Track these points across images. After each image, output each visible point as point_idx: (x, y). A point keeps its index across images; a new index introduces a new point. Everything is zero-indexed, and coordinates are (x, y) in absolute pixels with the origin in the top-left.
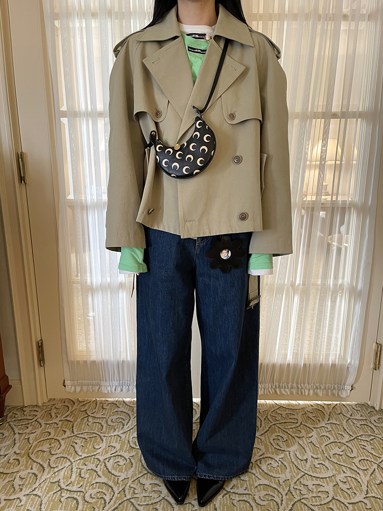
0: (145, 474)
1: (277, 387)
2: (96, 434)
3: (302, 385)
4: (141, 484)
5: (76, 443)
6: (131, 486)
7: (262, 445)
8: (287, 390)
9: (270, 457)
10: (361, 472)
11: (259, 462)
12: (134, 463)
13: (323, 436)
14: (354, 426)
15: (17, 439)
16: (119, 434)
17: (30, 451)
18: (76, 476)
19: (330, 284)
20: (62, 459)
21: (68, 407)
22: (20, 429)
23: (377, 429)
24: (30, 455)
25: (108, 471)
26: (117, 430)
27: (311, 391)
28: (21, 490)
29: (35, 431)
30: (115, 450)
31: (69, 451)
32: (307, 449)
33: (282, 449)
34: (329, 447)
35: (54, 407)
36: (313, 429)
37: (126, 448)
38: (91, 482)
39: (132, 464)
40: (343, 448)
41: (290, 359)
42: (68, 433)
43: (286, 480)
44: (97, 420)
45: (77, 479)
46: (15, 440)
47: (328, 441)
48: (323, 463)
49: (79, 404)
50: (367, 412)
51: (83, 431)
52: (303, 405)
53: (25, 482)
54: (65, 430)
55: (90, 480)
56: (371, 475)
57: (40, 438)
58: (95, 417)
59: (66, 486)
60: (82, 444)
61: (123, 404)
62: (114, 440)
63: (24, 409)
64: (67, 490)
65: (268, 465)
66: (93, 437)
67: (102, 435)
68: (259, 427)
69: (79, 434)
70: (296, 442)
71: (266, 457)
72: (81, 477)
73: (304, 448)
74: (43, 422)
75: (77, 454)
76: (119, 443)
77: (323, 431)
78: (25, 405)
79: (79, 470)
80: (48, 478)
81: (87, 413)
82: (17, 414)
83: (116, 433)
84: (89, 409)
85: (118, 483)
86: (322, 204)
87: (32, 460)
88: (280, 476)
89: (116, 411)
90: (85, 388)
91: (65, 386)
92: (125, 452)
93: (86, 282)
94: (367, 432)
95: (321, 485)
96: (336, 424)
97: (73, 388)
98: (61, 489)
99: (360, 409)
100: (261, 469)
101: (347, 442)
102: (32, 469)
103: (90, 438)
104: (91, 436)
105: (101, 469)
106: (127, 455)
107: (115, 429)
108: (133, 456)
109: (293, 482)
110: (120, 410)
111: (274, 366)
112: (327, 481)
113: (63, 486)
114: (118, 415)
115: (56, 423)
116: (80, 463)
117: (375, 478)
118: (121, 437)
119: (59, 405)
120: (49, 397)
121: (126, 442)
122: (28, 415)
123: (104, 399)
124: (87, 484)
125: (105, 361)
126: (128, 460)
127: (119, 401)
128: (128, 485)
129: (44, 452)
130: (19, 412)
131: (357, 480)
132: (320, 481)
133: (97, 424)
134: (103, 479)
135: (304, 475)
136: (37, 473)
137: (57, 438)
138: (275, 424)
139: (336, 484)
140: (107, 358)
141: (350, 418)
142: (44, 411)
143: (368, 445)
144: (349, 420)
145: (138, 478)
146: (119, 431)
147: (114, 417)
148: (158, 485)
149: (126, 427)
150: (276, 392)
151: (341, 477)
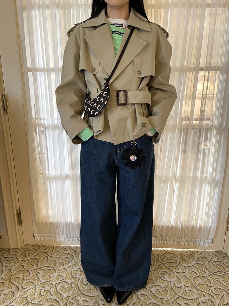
0: (80, 294)
1: (165, 240)
2: (52, 267)
3: (181, 239)
4: (77, 300)
5: (39, 273)
6: (71, 301)
7: (154, 277)
8: (171, 242)
9: (158, 285)
10: (215, 296)
11: (151, 288)
12: (73, 287)
13: (192, 272)
14: (212, 265)
15: (4, 270)
16: (66, 268)
17: (11, 277)
18: (38, 294)
19: (198, 176)
20: (30, 283)
21: (36, 250)
22: (6, 263)
23: (227, 268)
24: (11, 280)
25: (58, 292)
26: (65, 265)
27: (186, 243)
28: (4, 302)
29: (15, 265)
30: (62, 278)
31: (35, 278)
32: (182, 280)
33: (166, 280)
34: (196, 279)
35: (28, 249)
36: (186, 267)
37: (70, 277)
38: (47, 298)
39: (72, 287)
40: (205, 280)
41: (173, 223)
42: (35, 267)
43: (167, 300)
44: (53, 259)
45: (38, 296)
46: (3, 270)
47: (195, 275)
48: (191, 289)
49: (43, 248)
50: (222, 257)
51: (44, 265)
52: (181, 251)
53: (7, 297)
54: (33, 264)
55: (46, 297)
56: (221, 298)
57: (18, 269)
58: (52, 257)
59: (31, 300)
60: (43, 274)
61: (70, 249)
62: (62, 271)
63: (10, 251)
64: (32, 303)
65: (157, 290)
66: (50, 269)
67: (55, 268)
68: (153, 265)
69: (42, 267)
70: (175, 276)
71: (156, 285)
72: (40, 295)
73: (180, 280)
74: (20, 259)
75: (39, 280)
76: (65, 274)
77: (193, 268)
78: (11, 248)
79: (40, 290)
80: (20, 295)
81: (47, 254)
82: (5, 254)
83: (64, 267)
84: (49, 251)
85: (63, 299)
86: (194, 126)
87: (12, 283)
88: (164, 297)
89: (65, 253)
90: (46, 239)
91: (34, 237)
92: (69, 280)
93: (46, 174)
94: (221, 270)
95: (189, 304)
96: (201, 264)
97: (39, 239)
98: (28, 302)
99: (217, 255)
100: (152, 292)
101: (207, 276)
102: (11, 289)
103: (48, 270)
104: (49, 269)
105: (53, 290)
106: (69, 282)
107: (64, 265)
108: (73, 282)
109: (172, 302)
110: (68, 252)
111: (163, 227)
112: (193, 301)
113: (29, 300)
114: (66, 255)
115: (28, 260)
116: (40, 286)
117: (223, 301)
118: (67, 270)
119: (31, 249)
120: (25, 244)
121: (70, 273)
122: (12, 255)
123: (58, 245)
124: (44, 299)
125: (58, 223)
126: (70, 285)
127: (67, 247)
128: (69, 301)
129: (20, 278)
130: (6, 252)
131: (212, 301)
132: (189, 301)
133: (53, 261)
134: (54, 297)
135: (178, 297)
136: (14, 291)
137: (28, 270)
138: (163, 264)
139: (199, 304)
140: (59, 220)
141: (210, 261)
142: (22, 252)
143: (221, 278)
144: (210, 262)
145: (75, 297)
146: (66, 266)
147: (64, 257)
148: (87, 301)
149: (70, 263)
150: (164, 243)
151: (202, 299)
